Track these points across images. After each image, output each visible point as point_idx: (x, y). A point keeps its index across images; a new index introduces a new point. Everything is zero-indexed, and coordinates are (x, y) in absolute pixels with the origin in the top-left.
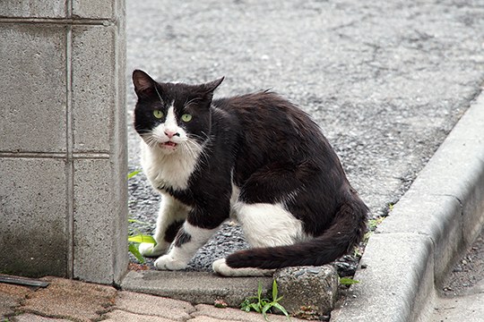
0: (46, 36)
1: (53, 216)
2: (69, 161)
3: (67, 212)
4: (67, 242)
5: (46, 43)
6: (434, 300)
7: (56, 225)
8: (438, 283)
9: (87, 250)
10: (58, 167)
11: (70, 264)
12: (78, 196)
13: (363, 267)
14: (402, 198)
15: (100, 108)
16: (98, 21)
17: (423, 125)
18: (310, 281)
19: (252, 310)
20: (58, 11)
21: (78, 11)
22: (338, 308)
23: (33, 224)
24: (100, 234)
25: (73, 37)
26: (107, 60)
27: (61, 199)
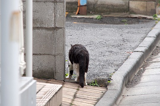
0: (50, 31)
1: (51, 67)
2: (55, 56)
3: (54, 66)
4: (54, 72)
5: (50, 32)
6: (125, 88)
7: (52, 69)
8: (126, 86)
9: (58, 74)
10: (52, 57)
11: (55, 77)
12: (56, 63)
13: (112, 80)
14: (114, 74)
15: (61, 45)
16: (61, 28)
17: (118, 63)
18: (103, 80)
19: (91, 85)
20: (53, 26)
21: (57, 26)
22: (108, 85)
23: (47, 69)
24: (61, 71)
25: (56, 31)
26: (63, 36)
27: (53, 64)
